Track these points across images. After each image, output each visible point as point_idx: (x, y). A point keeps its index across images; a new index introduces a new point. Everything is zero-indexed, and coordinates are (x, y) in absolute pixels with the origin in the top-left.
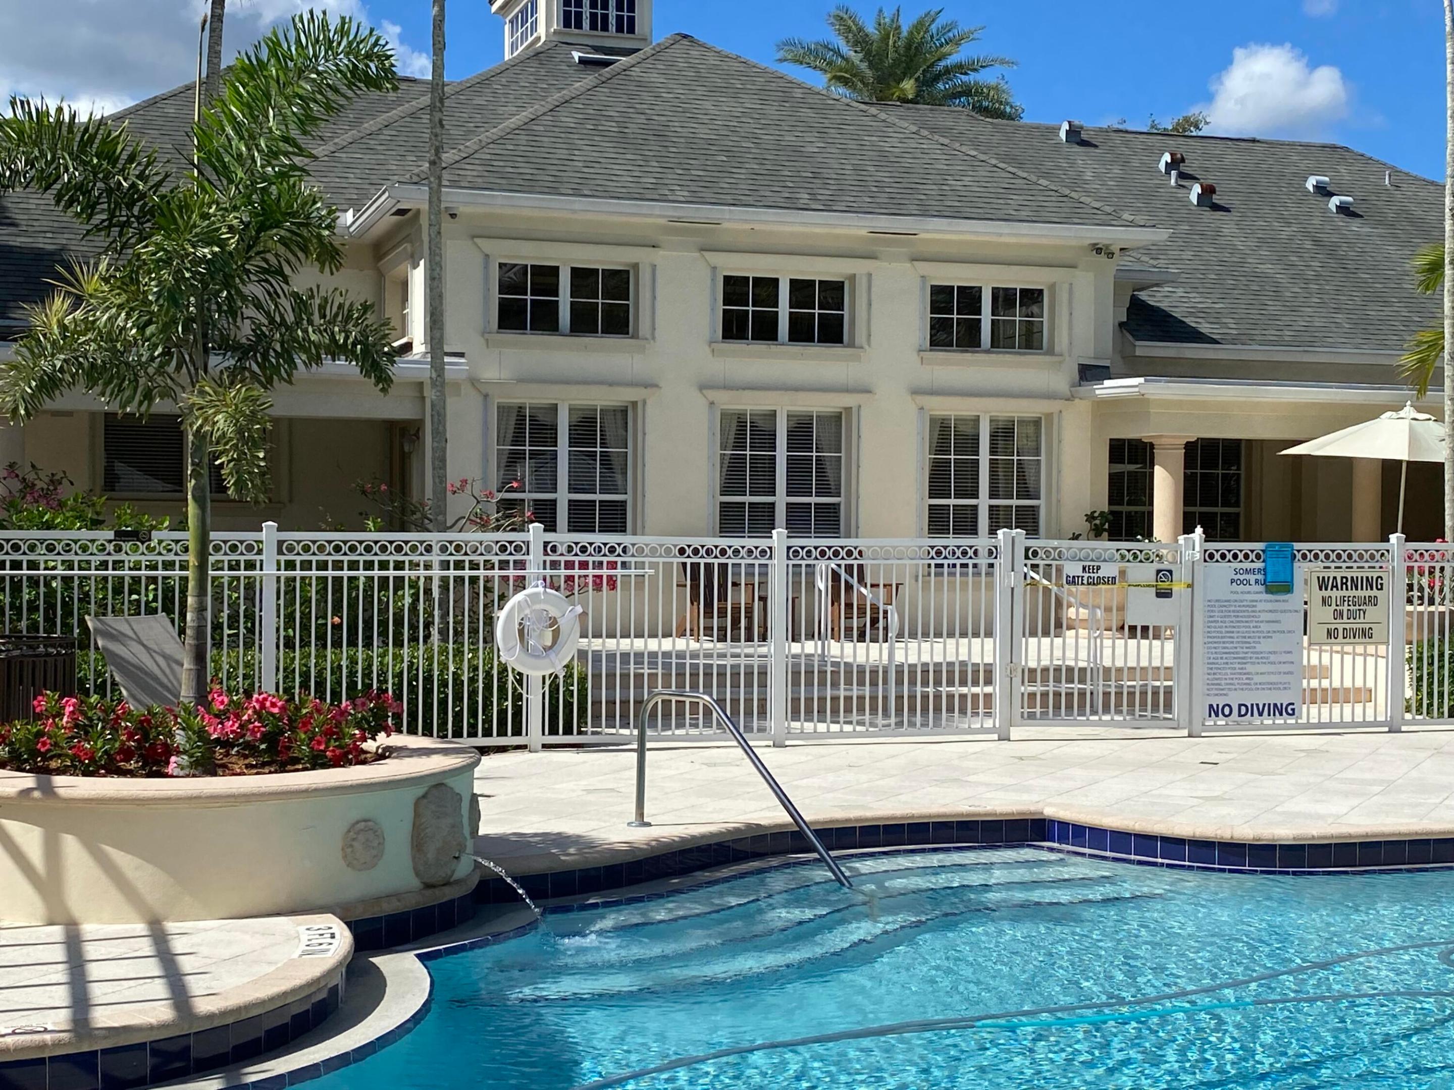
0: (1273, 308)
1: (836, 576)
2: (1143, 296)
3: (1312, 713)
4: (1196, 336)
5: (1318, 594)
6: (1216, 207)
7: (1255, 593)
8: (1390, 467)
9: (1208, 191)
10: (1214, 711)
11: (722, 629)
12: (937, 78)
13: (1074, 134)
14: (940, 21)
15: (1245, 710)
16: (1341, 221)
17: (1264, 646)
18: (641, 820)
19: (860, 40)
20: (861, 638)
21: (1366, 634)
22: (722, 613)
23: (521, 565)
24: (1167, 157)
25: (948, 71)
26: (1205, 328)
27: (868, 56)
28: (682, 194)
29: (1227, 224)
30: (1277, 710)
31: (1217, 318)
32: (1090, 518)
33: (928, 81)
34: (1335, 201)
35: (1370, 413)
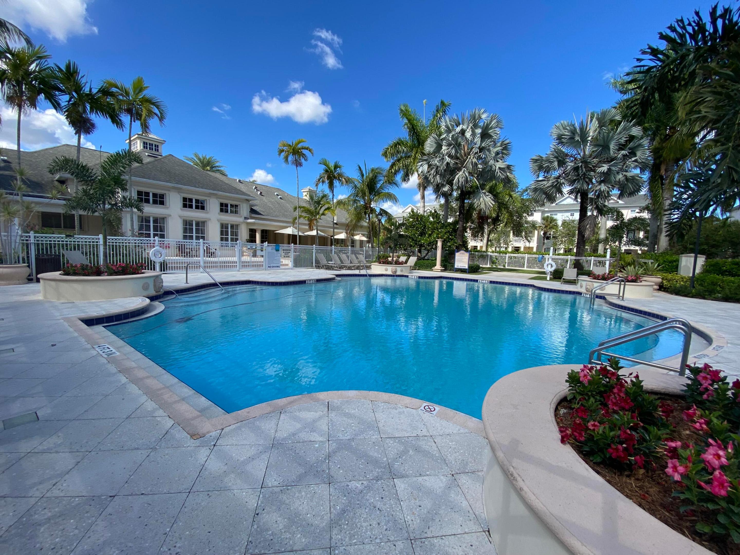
0: (271, 211)
1: (207, 247)
2: (252, 207)
3: (282, 267)
4: (261, 214)
5: (283, 251)
6: (262, 195)
7: (274, 251)
8: (289, 235)
9: (261, 193)
10: (269, 267)
11: (185, 256)
12: (213, 167)
13: (240, 181)
14: (214, 158)
15: (273, 267)
16: (280, 200)
17: (276, 258)
18: (187, 282)
19: (199, 159)
20: (209, 257)
21: (289, 257)
22: (185, 253)
23: (154, 244)
24: (254, 187)
25: (215, 167)
26: (262, 213)
27: (200, 161)
28: (174, 182)
29: (264, 198)
30: (277, 267)
31: (264, 212)
32: (247, 240)
33: (212, 168)
34: (279, 197)
35: (286, 227)
